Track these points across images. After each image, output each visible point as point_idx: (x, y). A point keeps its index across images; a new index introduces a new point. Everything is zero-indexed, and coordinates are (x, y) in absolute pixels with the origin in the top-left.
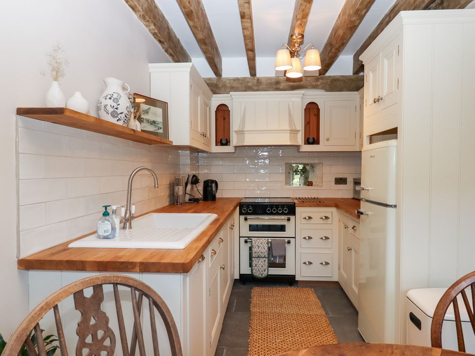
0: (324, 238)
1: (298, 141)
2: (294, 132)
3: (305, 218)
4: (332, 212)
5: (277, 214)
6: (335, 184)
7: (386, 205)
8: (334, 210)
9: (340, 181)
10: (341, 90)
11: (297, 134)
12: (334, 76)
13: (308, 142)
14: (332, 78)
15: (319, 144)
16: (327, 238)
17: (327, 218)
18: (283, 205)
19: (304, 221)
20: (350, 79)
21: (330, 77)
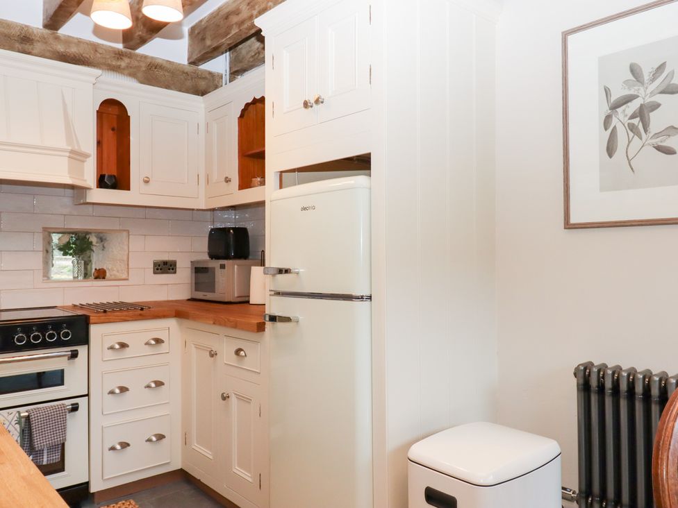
0: (153, 385)
1: (86, 177)
2: (77, 156)
3: (112, 348)
4: (168, 328)
5: (45, 345)
6: (155, 273)
7: (348, 297)
8: (172, 323)
9: (165, 267)
10: (167, 87)
11: (83, 162)
12: (152, 58)
13: (102, 183)
14: (149, 60)
15: (129, 189)
16: (159, 384)
17: (158, 341)
18: (57, 324)
19: (110, 355)
20: (183, 72)
21: (146, 57)
